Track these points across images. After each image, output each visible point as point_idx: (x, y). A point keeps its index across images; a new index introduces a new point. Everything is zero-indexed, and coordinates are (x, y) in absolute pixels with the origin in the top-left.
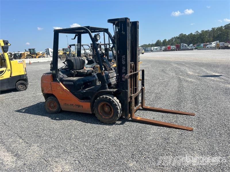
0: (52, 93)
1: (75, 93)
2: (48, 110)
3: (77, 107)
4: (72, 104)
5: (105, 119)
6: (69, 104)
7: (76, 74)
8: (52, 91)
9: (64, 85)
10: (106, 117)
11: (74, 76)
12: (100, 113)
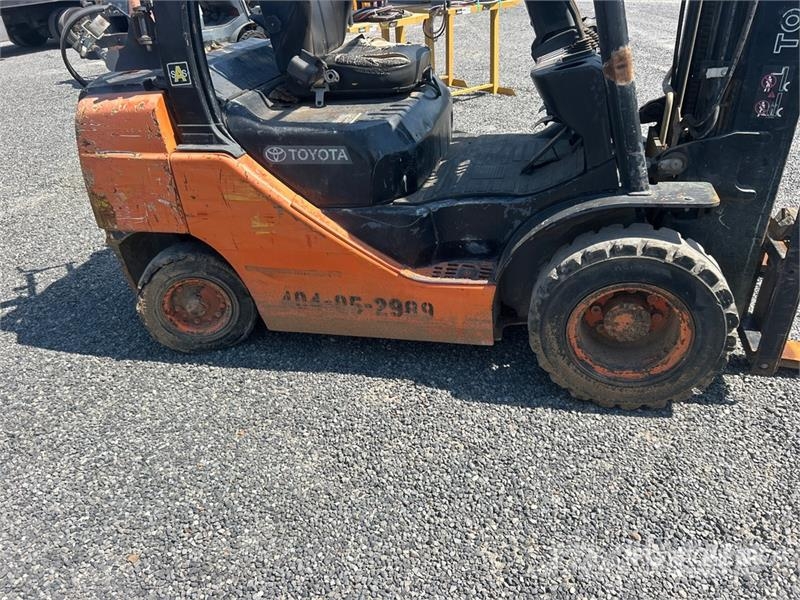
0: (183, 231)
1: (373, 225)
2: (165, 338)
3: (388, 309)
4: (353, 299)
5: (612, 382)
6: (323, 298)
7: (331, 86)
8: (184, 216)
9: (277, 171)
10: (622, 368)
11: (320, 96)
12: (579, 352)
